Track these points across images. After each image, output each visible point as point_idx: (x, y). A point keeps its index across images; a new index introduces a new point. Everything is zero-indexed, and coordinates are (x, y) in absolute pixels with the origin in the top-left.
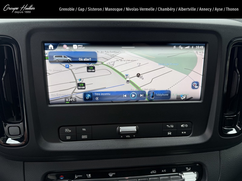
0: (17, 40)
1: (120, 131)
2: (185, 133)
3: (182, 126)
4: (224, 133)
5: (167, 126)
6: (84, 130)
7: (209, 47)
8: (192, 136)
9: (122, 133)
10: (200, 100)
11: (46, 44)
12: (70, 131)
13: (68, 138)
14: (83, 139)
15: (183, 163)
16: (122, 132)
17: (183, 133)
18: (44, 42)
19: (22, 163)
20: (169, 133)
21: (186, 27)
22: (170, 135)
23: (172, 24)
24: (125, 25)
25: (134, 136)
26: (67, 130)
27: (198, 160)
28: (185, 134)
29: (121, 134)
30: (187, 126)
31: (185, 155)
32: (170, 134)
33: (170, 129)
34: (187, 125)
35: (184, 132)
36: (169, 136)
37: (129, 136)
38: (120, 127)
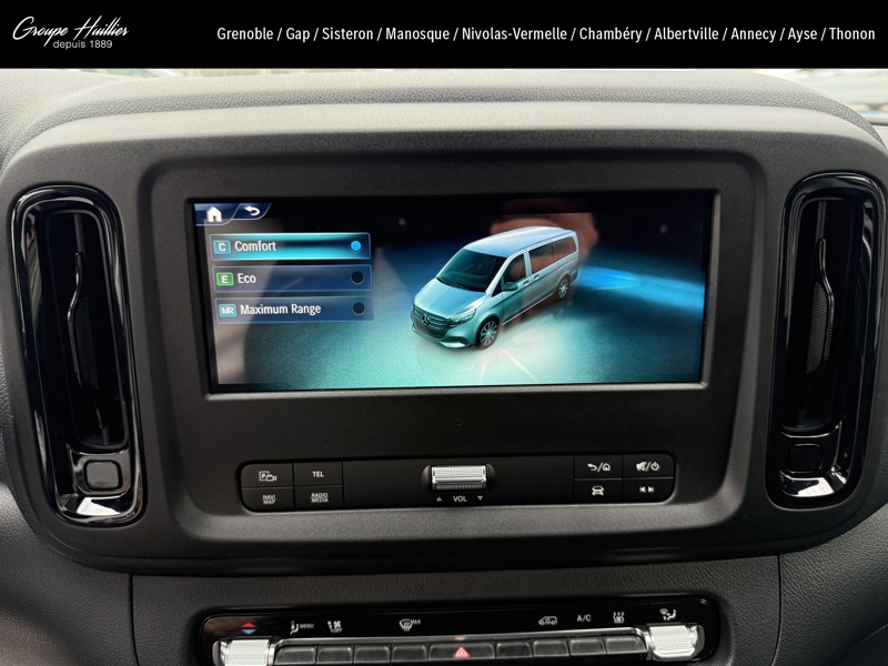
0: (111, 197)
1: (434, 481)
2: (650, 489)
3: (640, 466)
4: (785, 493)
5: (590, 465)
6: (318, 474)
7: (722, 206)
8: (677, 501)
9: (439, 487)
10: (698, 381)
11: (198, 207)
12: (275, 478)
13: (269, 499)
14: (316, 503)
15: (648, 592)
16: (439, 483)
17: (643, 489)
18: (191, 201)
19: (126, 577)
20: (598, 491)
21: (644, 143)
22: (598, 496)
23: (594, 135)
24: (443, 145)
25: (480, 498)
26: (265, 476)
27: (702, 586)
28: (651, 493)
29: (436, 491)
30: (655, 466)
31: (655, 566)
32: (601, 492)
33: (599, 479)
34: (655, 464)
35: (647, 489)
36: (598, 500)
37: (463, 499)
38: (434, 469)
